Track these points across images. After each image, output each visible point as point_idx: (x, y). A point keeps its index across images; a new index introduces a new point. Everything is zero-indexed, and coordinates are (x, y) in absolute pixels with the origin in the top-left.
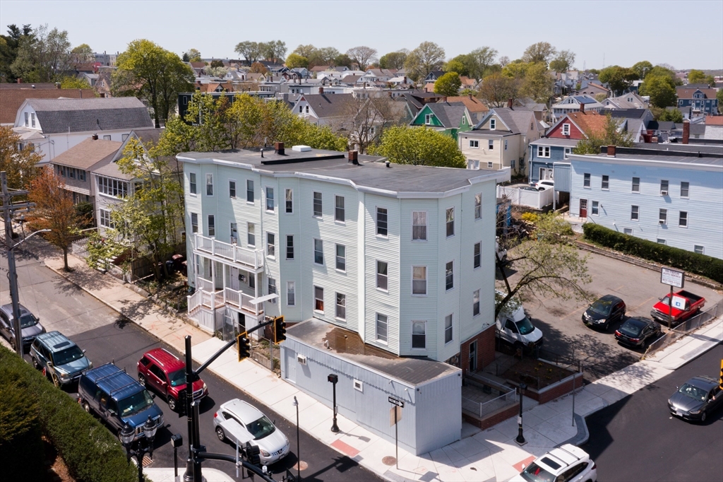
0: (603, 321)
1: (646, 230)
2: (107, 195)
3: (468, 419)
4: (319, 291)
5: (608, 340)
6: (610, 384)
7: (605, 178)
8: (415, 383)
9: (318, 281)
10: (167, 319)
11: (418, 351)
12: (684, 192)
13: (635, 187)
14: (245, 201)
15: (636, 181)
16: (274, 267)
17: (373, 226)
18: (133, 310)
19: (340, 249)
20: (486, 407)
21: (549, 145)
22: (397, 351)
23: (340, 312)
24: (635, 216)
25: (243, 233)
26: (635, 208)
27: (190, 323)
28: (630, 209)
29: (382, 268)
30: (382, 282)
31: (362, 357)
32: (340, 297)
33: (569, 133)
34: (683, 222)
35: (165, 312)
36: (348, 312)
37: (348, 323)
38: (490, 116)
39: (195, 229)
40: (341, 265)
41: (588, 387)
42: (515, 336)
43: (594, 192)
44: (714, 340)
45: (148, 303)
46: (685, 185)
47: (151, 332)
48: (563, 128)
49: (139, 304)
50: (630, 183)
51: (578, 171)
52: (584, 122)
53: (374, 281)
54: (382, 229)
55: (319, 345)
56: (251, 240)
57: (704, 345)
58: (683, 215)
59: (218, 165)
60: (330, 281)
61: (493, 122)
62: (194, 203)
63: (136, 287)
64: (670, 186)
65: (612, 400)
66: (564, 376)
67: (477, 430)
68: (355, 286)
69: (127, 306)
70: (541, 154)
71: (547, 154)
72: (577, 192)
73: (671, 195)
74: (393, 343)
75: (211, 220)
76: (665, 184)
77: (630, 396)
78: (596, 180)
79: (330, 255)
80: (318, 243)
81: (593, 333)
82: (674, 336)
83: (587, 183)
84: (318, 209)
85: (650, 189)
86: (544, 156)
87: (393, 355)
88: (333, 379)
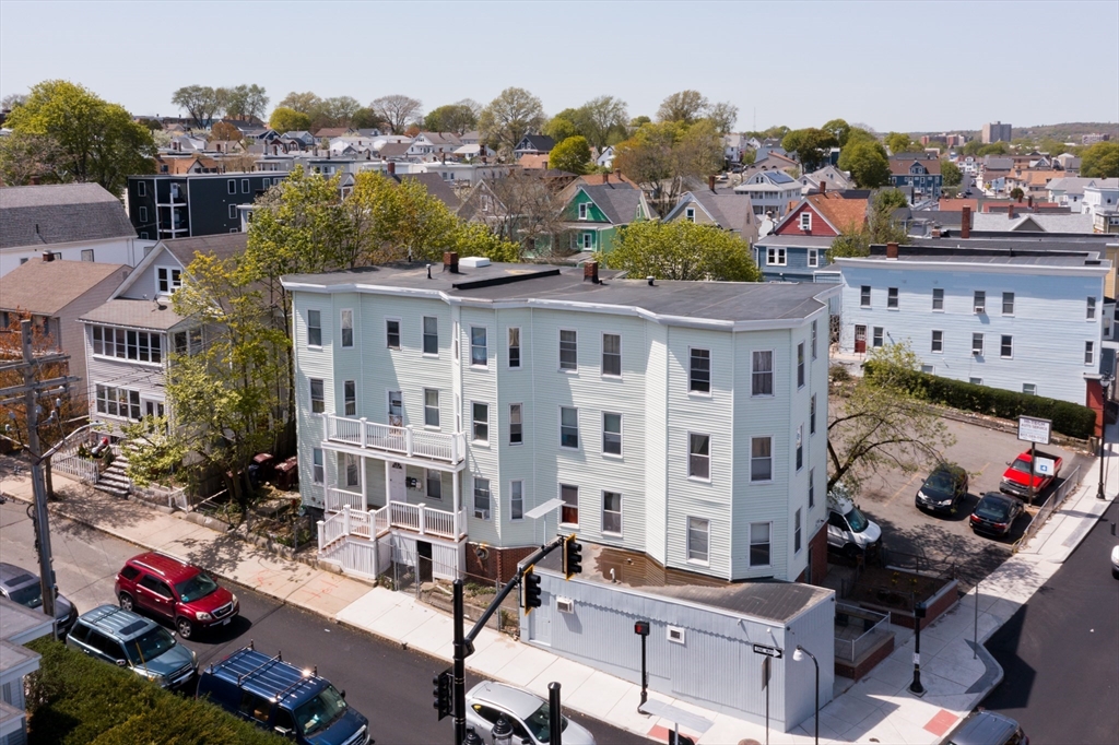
0: (948, 502)
1: (954, 366)
2: (114, 358)
3: (842, 670)
4: (569, 492)
5: (961, 528)
6: (990, 593)
7: (893, 292)
8: (780, 618)
9: (566, 476)
10: (279, 566)
11: (761, 570)
12: (1007, 308)
13: (937, 304)
14: (420, 352)
15: (938, 294)
16: (488, 460)
17: (684, 378)
18: (210, 553)
19: (611, 421)
20: (860, 646)
21: (784, 246)
22: (728, 574)
23: (611, 523)
24: (937, 346)
25: (414, 405)
26: (937, 335)
27: (324, 567)
28: (931, 335)
29: (700, 444)
30: (699, 467)
31: (677, 589)
32: (610, 500)
33: (810, 227)
34: (1006, 351)
35: (270, 552)
36: (624, 521)
37: (627, 539)
38: (686, 204)
39: (318, 406)
40: (612, 446)
41: (963, 600)
42: (845, 536)
43: (878, 313)
44: (1091, 516)
45: (233, 540)
46: (1008, 297)
47: (263, 589)
48: (801, 219)
49: (218, 544)
50: (930, 298)
51: (852, 284)
52: (829, 210)
53: (685, 466)
54: (700, 381)
55: (592, 578)
56: (432, 417)
57: (1084, 525)
58: (1006, 340)
59: (363, 295)
60: (590, 475)
61: (690, 213)
62: (314, 362)
63: (200, 516)
64: (988, 299)
65: (1006, 616)
66: (938, 588)
67: (850, 682)
68: (639, 476)
69: (196, 549)
70: (772, 260)
71: (781, 260)
72: (852, 311)
73: (989, 312)
74: (721, 560)
75: (350, 391)
76: (980, 297)
77: (1024, 608)
78: (879, 296)
79: (591, 433)
80: (569, 414)
81: (936, 522)
82: (1039, 516)
83: (866, 300)
84: (568, 356)
85: (959, 304)
86: (776, 263)
87: (721, 581)
88: (643, 629)
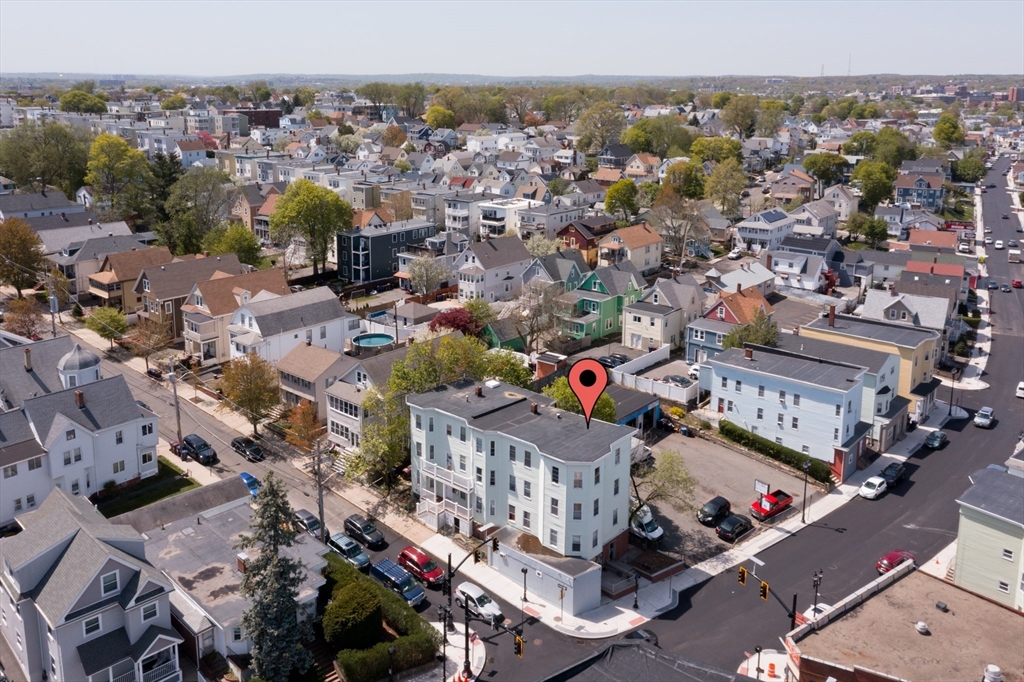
0: (710, 519)
1: (768, 432)
2: (338, 411)
3: (605, 593)
4: (512, 508)
5: (711, 533)
6: (702, 569)
7: (739, 383)
8: (573, 575)
9: (511, 501)
10: (401, 519)
11: (576, 553)
12: (796, 403)
13: (761, 394)
14: (459, 440)
15: (762, 388)
16: (482, 489)
17: (550, 476)
18: (375, 509)
19: (527, 484)
20: (618, 586)
21: (704, 330)
22: (563, 553)
23: (526, 523)
24: (760, 417)
25: (456, 461)
26: (760, 410)
27: (419, 522)
28: (757, 410)
29: (555, 502)
30: (554, 511)
31: (542, 556)
32: (526, 515)
33: (723, 316)
34: (795, 426)
35: (398, 512)
36: (531, 524)
37: (532, 531)
38: (654, 291)
39: (419, 454)
40: (527, 494)
41: (688, 571)
42: (643, 534)
43: (729, 393)
44: (788, 532)
45: (384, 504)
46: (797, 397)
47: (395, 529)
48: (718, 310)
49: (379, 505)
50: (757, 390)
51: (718, 375)
52: (738, 305)
53: (549, 510)
54: (555, 479)
55: (514, 547)
56: (463, 466)
57: (781, 536)
58: (795, 420)
59: (438, 413)
60: (520, 504)
61: (656, 296)
62: (418, 436)
63: (372, 490)
64: (787, 396)
65: (700, 580)
66: (671, 564)
67: (610, 600)
68: (536, 508)
69: (370, 507)
70: (696, 336)
71: (702, 337)
72: (717, 391)
73: (787, 404)
74: (561, 547)
75: (432, 448)
76: (782, 394)
77: (713, 577)
78: (731, 384)
79: (520, 487)
80: (512, 479)
81: (703, 528)
82: (760, 529)
83: (724, 385)
84: (513, 456)
85: (771, 396)
86: (699, 338)
87: (560, 555)
88: (525, 571)
